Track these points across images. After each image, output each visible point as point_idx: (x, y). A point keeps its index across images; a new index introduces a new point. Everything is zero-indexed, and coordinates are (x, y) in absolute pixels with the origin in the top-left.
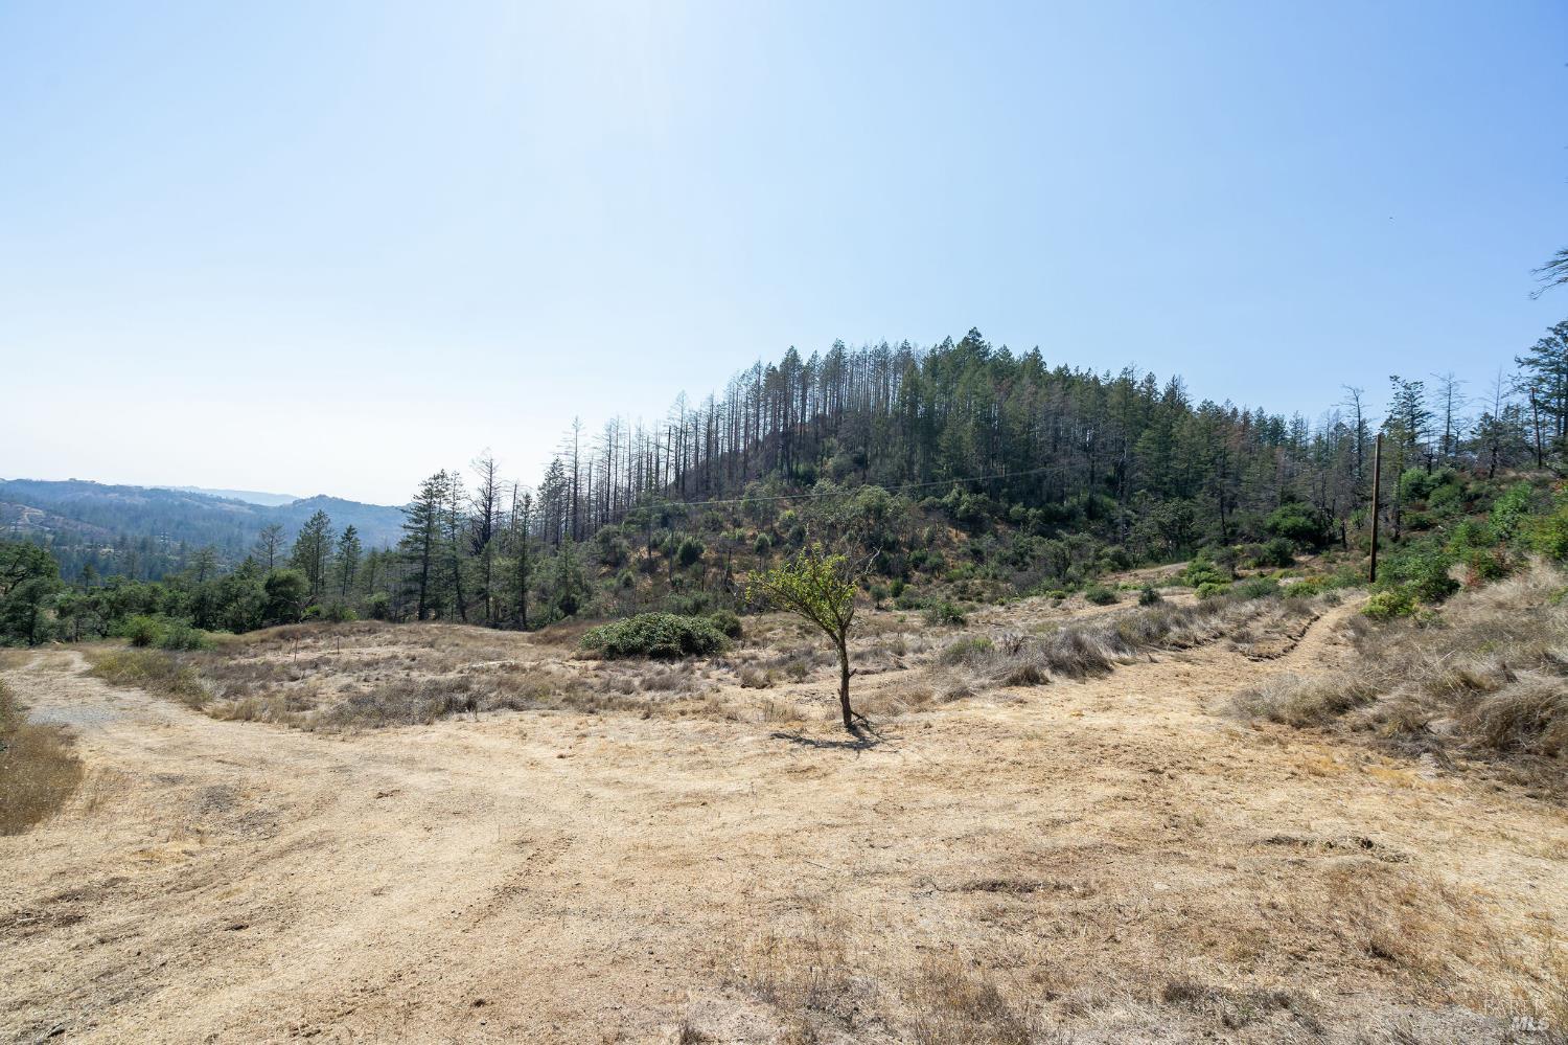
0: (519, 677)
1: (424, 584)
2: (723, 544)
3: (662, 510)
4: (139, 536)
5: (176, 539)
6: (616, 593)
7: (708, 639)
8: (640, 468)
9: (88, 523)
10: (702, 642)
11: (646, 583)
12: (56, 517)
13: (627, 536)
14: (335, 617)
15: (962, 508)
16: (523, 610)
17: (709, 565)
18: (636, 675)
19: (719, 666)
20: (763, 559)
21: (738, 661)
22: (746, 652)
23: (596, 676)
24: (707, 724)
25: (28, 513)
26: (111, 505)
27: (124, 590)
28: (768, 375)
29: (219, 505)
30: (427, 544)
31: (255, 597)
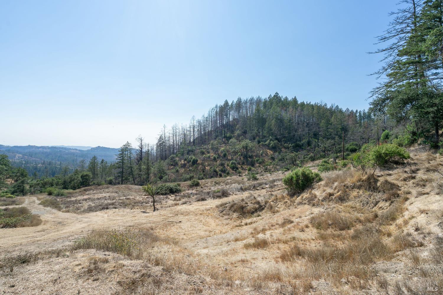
0: (127, 201)
1: (122, 174)
2: (204, 158)
3: (187, 150)
4: (49, 161)
5: (58, 161)
6: (174, 174)
7: (177, 189)
9: (34, 158)
11: (182, 170)
12: (25, 156)
13: (178, 157)
14: (99, 184)
15: (271, 145)
17: (199, 165)
20: (214, 162)
23: (144, 200)
25: (17, 155)
26: (40, 152)
27: (45, 180)
28: (220, 108)
29: (70, 150)
30: (123, 163)
31: (78, 180)
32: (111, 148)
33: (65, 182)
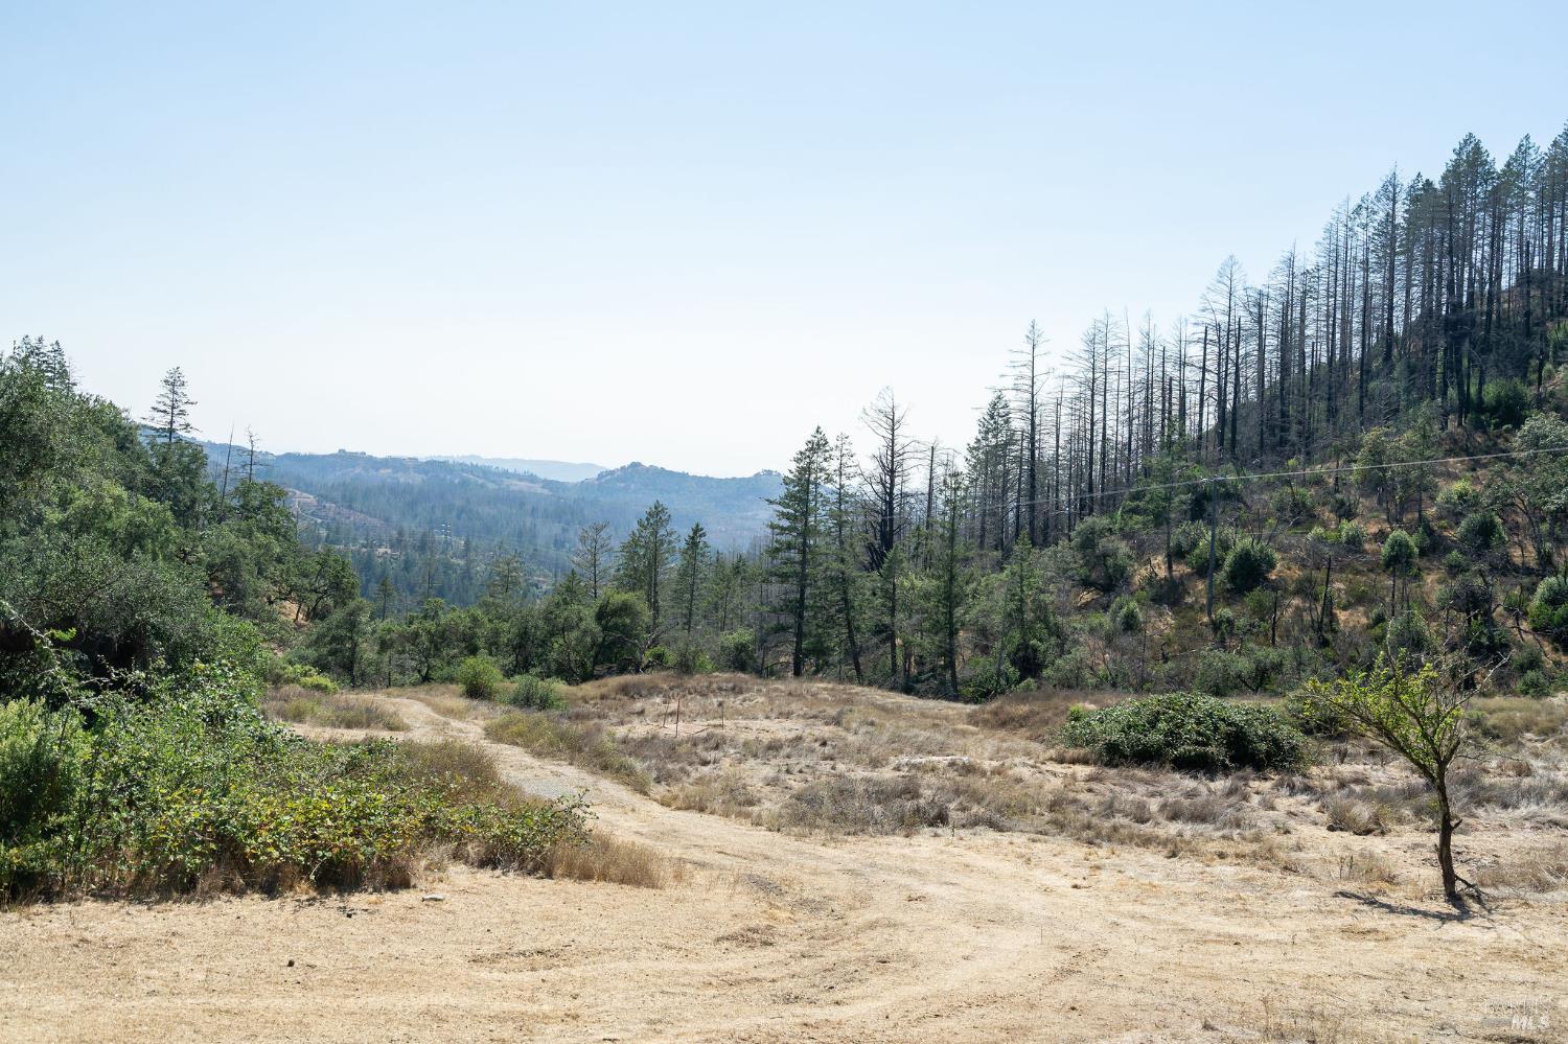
0: (978, 783)
1: (801, 617)
2: (1314, 551)
3: (1193, 489)
4: (418, 530)
6: (1109, 640)
7: (1276, 742)
8: (1149, 411)
9: (362, 512)
10: (1263, 747)
11: (1163, 623)
12: (328, 505)
13: (1127, 536)
14: (686, 667)
16: (951, 665)
17: (1286, 590)
18: (1153, 795)
19: (1292, 789)
20: (1399, 582)
21: (1329, 784)
22: (1346, 770)
23: (1090, 790)
24: (1253, 872)
25: (299, 499)
26: (384, 486)
27: (444, 619)
28: (1414, 199)
29: (507, 482)
30: (804, 552)
31: (585, 632)
32: (694, 477)
33: (524, 634)
